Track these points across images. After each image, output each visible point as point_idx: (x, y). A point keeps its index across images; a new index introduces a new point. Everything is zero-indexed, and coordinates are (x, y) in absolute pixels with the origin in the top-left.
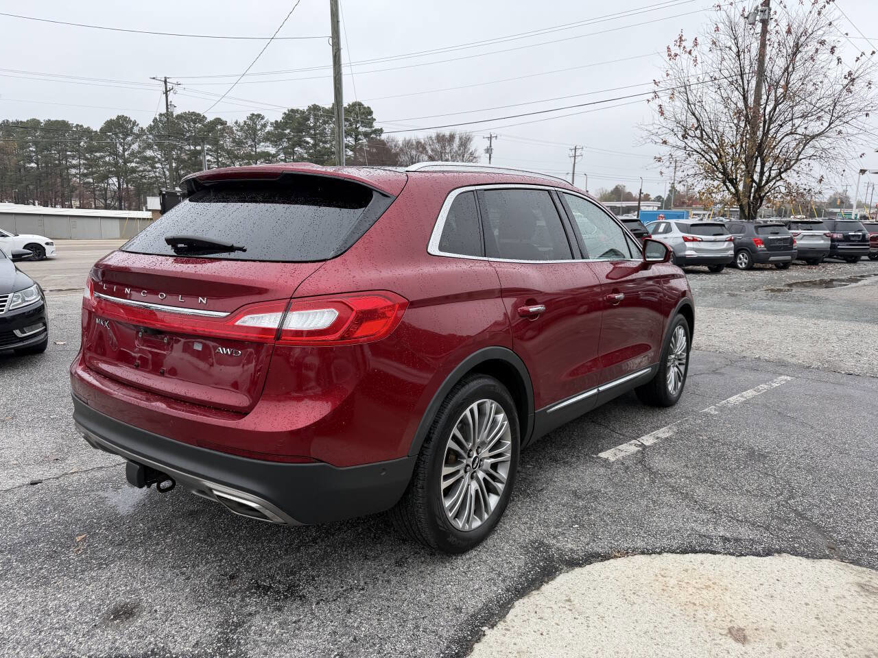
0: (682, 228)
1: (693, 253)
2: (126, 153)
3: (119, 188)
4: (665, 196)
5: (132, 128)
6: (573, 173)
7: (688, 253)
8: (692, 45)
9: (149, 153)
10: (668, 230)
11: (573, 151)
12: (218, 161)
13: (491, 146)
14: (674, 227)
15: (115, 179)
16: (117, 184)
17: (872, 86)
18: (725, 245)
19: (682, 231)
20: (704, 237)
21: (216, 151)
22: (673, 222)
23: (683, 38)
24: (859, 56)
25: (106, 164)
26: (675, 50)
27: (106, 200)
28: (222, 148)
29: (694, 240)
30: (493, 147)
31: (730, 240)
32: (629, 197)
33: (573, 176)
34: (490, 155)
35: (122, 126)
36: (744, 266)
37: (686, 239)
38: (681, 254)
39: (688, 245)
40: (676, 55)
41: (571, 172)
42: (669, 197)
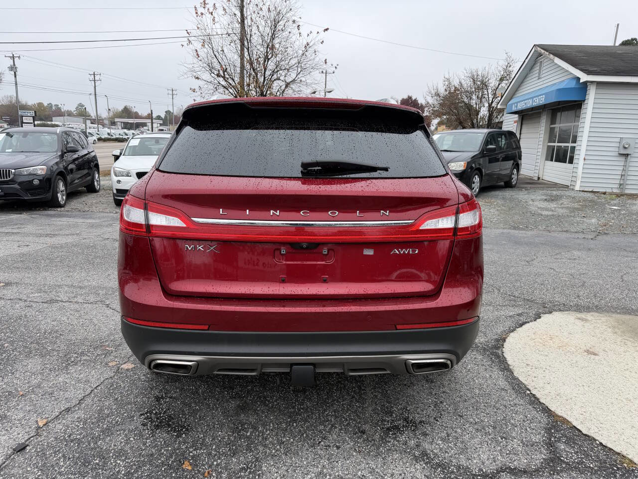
4: (163, 116)
6: (95, 95)
8: (213, 8)
11: (93, 76)
13: (14, 65)
17: (316, 53)
23: (206, 2)
24: (309, 34)
26: (201, 10)
30: (16, 66)
32: (137, 116)
33: (96, 96)
34: (15, 73)
40: (202, 14)
41: (94, 93)
42: (166, 117)
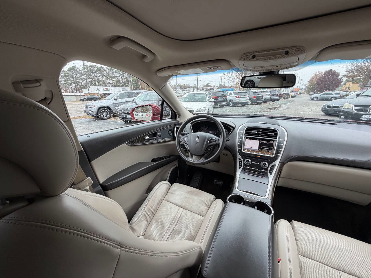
0: (235, 93)
1: (238, 101)
2: (76, 77)
3: (76, 87)
5: (77, 70)
7: (237, 101)
9: (83, 77)
10: (231, 94)
12: (103, 79)
14: (232, 93)
15: (74, 85)
16: (75, 86)
18: (247, 98)
19: (235, 94)
20: (242, 96)
21: (102, 76)
22: (232, 92)
25: (71, 80)
27: (72, 90)
28: (104, 75)
29: (239, 97)
31: (248, 97)
35: (73, 69)
36: (250, 104)
37: (236, 97)
38: (235, 101)
39: (237, 99)
